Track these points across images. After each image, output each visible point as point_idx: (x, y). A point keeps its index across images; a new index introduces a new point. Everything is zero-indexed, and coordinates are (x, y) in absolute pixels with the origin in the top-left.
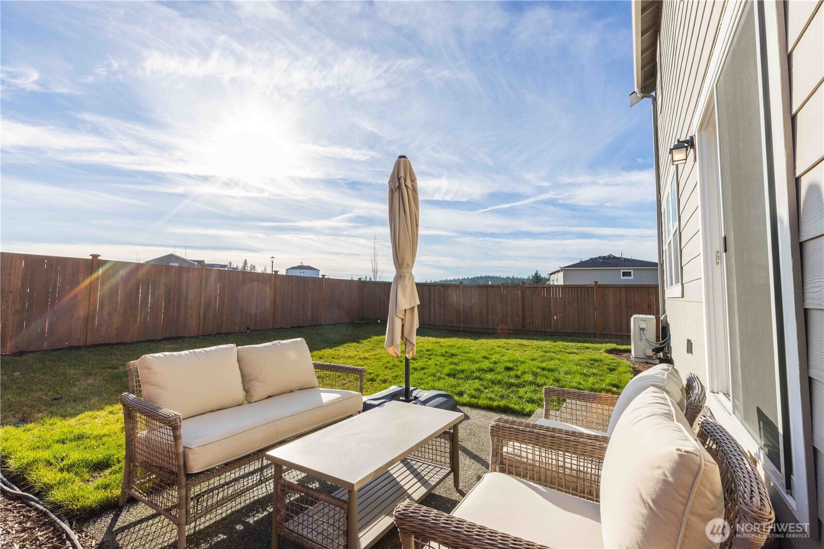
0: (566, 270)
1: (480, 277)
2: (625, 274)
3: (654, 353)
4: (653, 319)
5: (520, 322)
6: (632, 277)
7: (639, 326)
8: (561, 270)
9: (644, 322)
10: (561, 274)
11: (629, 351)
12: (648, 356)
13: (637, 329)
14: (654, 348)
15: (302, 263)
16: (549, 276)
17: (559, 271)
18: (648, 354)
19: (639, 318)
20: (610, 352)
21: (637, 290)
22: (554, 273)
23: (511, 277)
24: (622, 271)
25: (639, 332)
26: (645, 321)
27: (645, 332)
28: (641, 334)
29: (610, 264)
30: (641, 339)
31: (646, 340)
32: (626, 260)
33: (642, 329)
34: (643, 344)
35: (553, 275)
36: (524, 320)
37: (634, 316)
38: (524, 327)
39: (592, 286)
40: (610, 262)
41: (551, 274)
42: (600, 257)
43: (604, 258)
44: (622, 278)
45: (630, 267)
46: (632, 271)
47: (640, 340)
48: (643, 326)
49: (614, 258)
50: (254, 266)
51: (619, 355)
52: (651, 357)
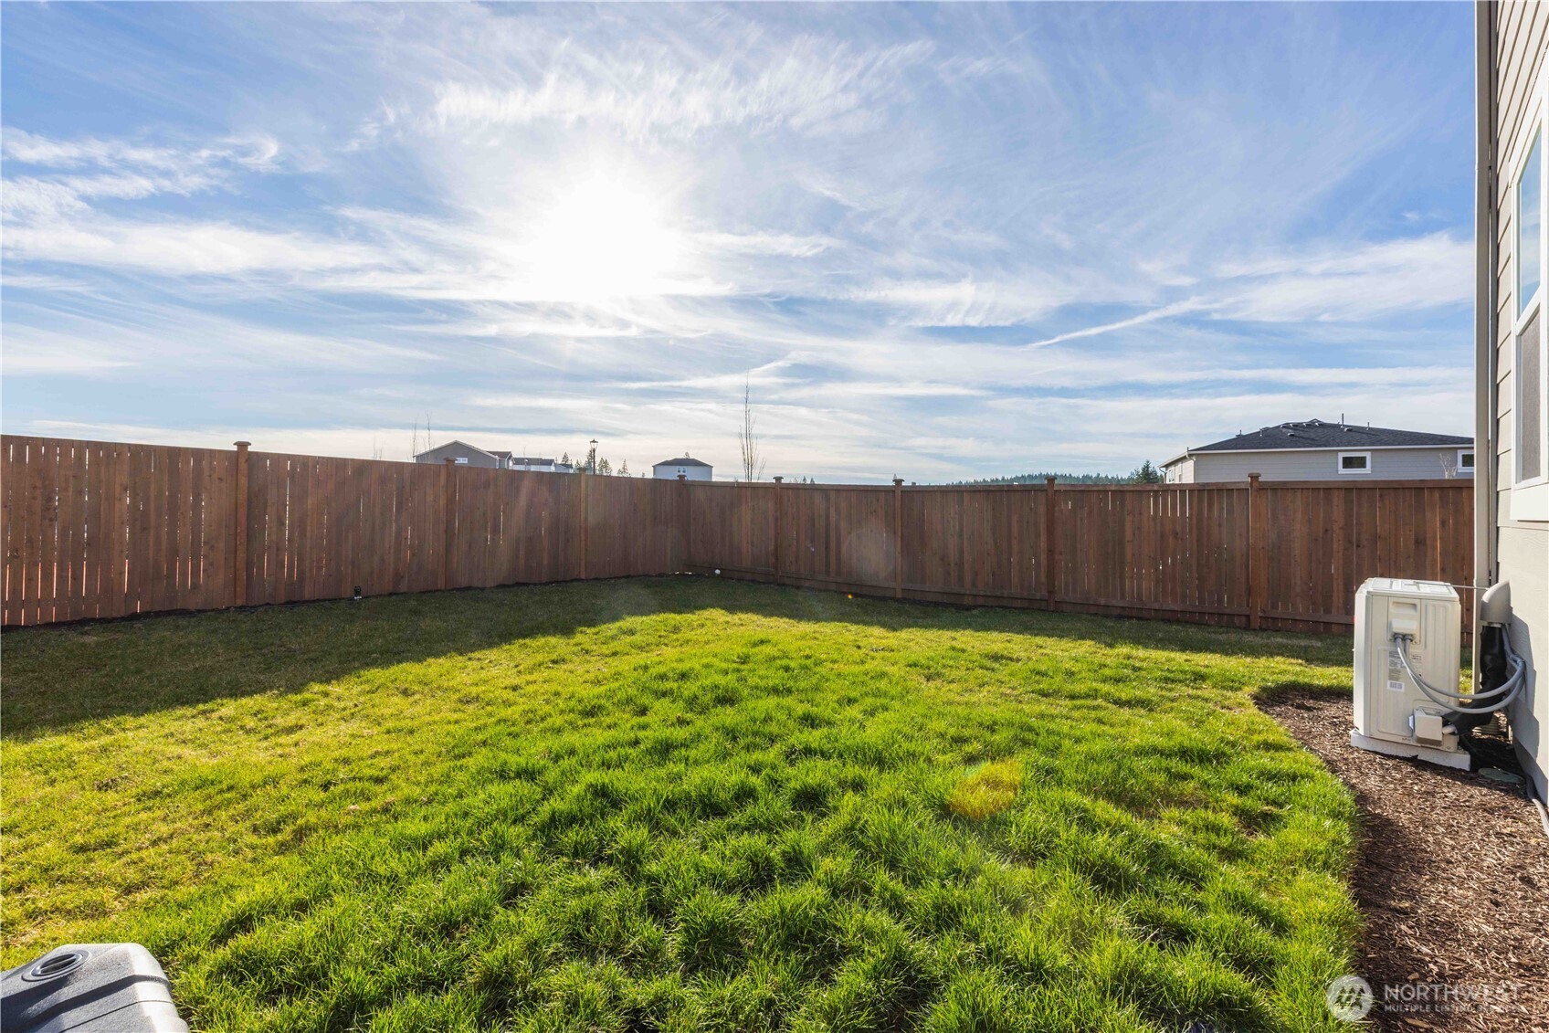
0: (1199, 455)
1: (1029, 476)
2: (1348, 463)
3: (1449, 729)
4: (1451, 600)
5: (1043, 579)
6: (1368, 470)
7: (1389, 626)
8: (1190, 455)
9: (1411, 612)
10: (1190, 465)
11: (1344, 694)
12: (1420, 740)
13: (1381, 636)
14: (1448, 711)
15: (687, 454)
16: (1164, 469)
17: (1185, 457)
18: (1420, 733)
19: (1388, 596)
20: (1272, 698)
21: (1381, 496)
22: (1174, 463)
23: (1094, 475)
24: (1341, 456)
25: (1389, 648)
26: (1414, 605)
27: (1414, 649)
28: (1393, 654)
29: (1313, 440)
30: (1394, 675)
31: (1419, 680)
32: (1352, 429)
33: (1403, 638)
34: (1403, 694)
35: (1172, 468)
36: (1051, 575)
37: (1373, 585)
38: (1051, 592)
39: (1243, 486)
40: (1313, 436)
41: (1167, 466)
42: (1286, 426)
43: (1297, 426)
44: (1342, 471)
45: (1363, 445)
46: (1368, 455)
47: (1391, 678)
48: (1404, 624)
49: (1322, 425)
50: (606, 462)
51: (1309, 709)
52: (1438, 743)
